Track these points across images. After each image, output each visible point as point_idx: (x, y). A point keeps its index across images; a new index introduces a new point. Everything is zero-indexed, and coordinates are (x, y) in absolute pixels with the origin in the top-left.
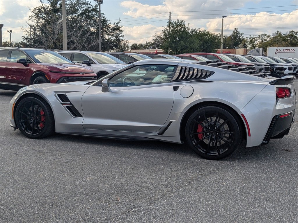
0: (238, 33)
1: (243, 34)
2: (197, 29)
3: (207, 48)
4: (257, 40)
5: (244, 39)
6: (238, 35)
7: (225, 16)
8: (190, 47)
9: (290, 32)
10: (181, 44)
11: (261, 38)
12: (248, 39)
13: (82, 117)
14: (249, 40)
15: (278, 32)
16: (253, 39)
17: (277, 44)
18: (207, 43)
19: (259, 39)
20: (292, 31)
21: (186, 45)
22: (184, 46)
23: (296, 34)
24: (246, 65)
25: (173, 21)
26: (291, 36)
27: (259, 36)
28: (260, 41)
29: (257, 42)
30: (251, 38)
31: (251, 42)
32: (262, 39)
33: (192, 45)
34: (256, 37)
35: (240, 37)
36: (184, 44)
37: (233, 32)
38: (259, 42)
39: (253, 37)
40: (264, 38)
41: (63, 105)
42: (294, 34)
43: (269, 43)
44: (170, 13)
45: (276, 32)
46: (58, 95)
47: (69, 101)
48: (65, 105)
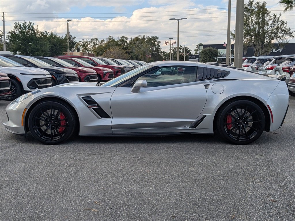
0: (70, 36)
1: (75, 38)
2: (44, 32)
3: (56, 51)
4: (90, 44)
5: (77, 42)
6: (71, 38)
7: (70, 20)
8: (41, 49)
9: (121, 37)
10: (32, 46)
11: (93, 42)
12: (82, 42)
14: (82, 44)
15: (110, 37)
16: (86, 43)
17: (113, 48)
18: (56, 46)
19: (91, 43)
20: (123, 37)
21: (36, 48)
22: (34, 48)
23: (127, 40)
24: (119, 67)
25: (21, 23)
26: (122, 41)
27: (91, 40)
28: (93, 45)
29: (90, 45)
30: (84, 42)
31: (84, 46)
32: (94, 44)
33: (43, 47)
34: (89, 41)
35: (73, 41)
36: (35, 46)
37: (65, 36)
38: (91, 45)
39: (86, 41)
40: (96, 42)
41: (89, 107)
42: (124, 39)
43: (104, 47)
44: (3, 13)
45: (109, 37)
46: (82, 97)
47: (95, 103)
48: (92, 107)
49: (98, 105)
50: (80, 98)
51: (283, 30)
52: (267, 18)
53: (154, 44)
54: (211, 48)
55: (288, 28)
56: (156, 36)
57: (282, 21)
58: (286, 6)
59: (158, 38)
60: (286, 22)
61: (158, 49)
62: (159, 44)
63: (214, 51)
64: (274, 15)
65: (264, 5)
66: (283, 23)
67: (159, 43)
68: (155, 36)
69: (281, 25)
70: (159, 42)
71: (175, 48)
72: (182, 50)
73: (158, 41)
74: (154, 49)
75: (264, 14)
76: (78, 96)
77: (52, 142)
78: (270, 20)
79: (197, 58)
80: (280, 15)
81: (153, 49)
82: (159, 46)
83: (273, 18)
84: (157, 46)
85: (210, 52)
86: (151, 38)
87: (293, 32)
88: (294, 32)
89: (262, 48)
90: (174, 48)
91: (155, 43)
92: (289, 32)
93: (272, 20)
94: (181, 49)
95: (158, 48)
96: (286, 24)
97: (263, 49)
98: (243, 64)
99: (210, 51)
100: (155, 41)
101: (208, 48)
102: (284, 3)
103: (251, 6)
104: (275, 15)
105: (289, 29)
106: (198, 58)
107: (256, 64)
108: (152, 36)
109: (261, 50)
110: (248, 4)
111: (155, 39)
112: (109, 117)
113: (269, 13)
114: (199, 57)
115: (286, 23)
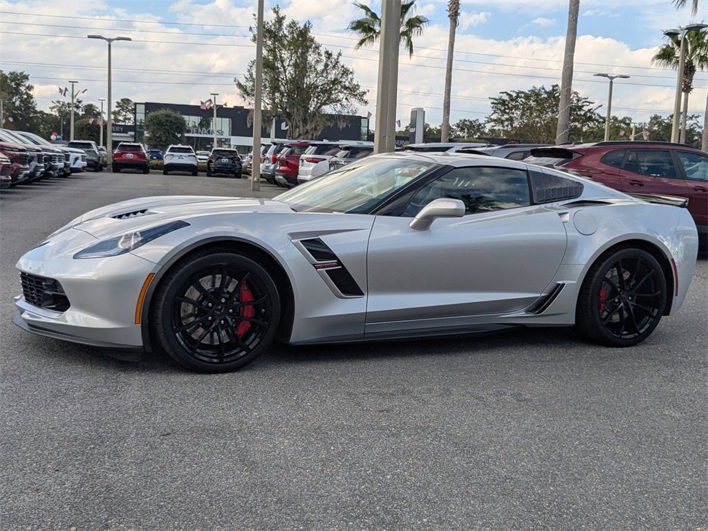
13: (363, 295)
41: (316, 268)
46: (301, 241)
47: (334, 257)
48: (324, 267)
49: (339, 263)
50: (296, 245)
51: (346, 88)
52: (311, 58)
53: (17, 92)
54: (169, 112)
55: (355, 82)
56: (21, 73)
57: (343, 67)
58: (363, 36)
59: (26, 78)
60: (351, 71)
61: (27, 102)
62: (31, 93)
63: (176, 118)
64: (327, 52)
65: (306, 30)
66: (346, 72)
67: (30, 90)
68: (19, 72)
69: (343, 74)
70: (30, 88)
71: (63, 105)
72: (82, 111)
73: (27, 85)
74: (17, 103)
75: (306, 49)
76: (290, 238)
77: (222, 365)
78: (317, 61)
79: (129, 133)
80: (340, 54)
81: (14, 103)
82: (30, 97)
83: (323, 58)
84: (25, 96)
85: (167, 121)
86: (9, 76)
87: (365, 93)
88: (367, 93)
89: (305, 121)
90: (61, 103)
91: (21, 88)
92: (358, 91)
93: (323, 64)
94: (77, 107)
95: (29, 102)
96: (351, 75)
97: (306, 124)
98: (303, 156)
99: (168, 119)
100: (18, 85)
101: (162, 112)
102: (359, 30)
103: (280, 28)
104: (330, 52)
105: (358, 85)
106: (133, 133)
107: (344, 157)
108: (12, 71)
109: (303, 126)
110: (274, 22)
111: (20, 78)
112: (361, 293)
113: (317, 47)
114: (135, 131)
115: (351, 73)
